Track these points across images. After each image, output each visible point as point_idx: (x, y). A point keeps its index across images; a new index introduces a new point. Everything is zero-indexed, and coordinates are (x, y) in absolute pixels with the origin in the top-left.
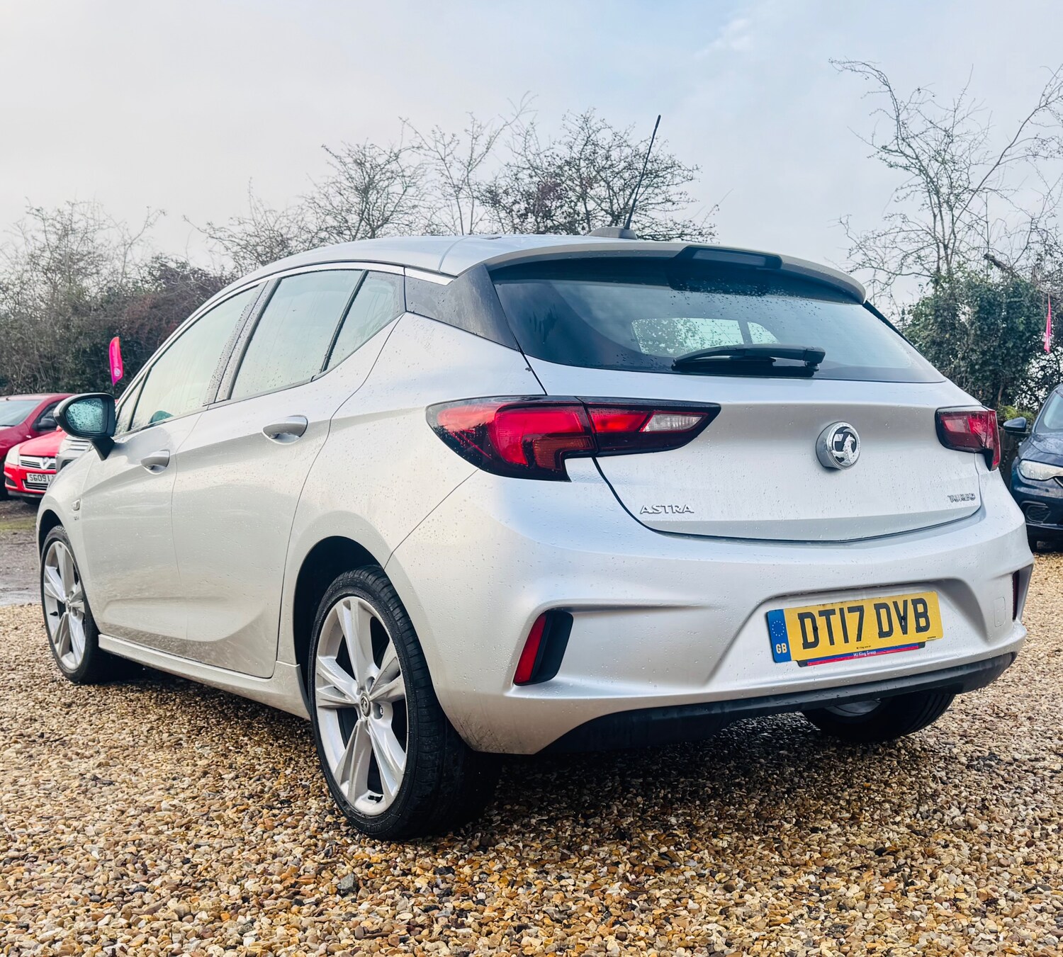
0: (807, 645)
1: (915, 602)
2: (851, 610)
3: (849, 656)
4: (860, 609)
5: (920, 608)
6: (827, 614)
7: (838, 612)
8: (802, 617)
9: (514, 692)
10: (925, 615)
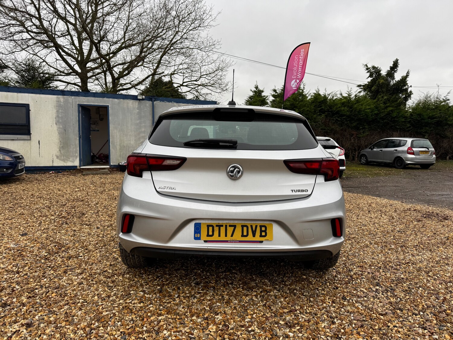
0: (208, 235)
1: (261, 227)
2: (230, 226)
3: (227, 241)
4: (235, 226)
5: (263, 229)
6: (219, 226)
7: (224, 226)
8: (208, 226)
9: (121, 235)
10: (265, 231)
